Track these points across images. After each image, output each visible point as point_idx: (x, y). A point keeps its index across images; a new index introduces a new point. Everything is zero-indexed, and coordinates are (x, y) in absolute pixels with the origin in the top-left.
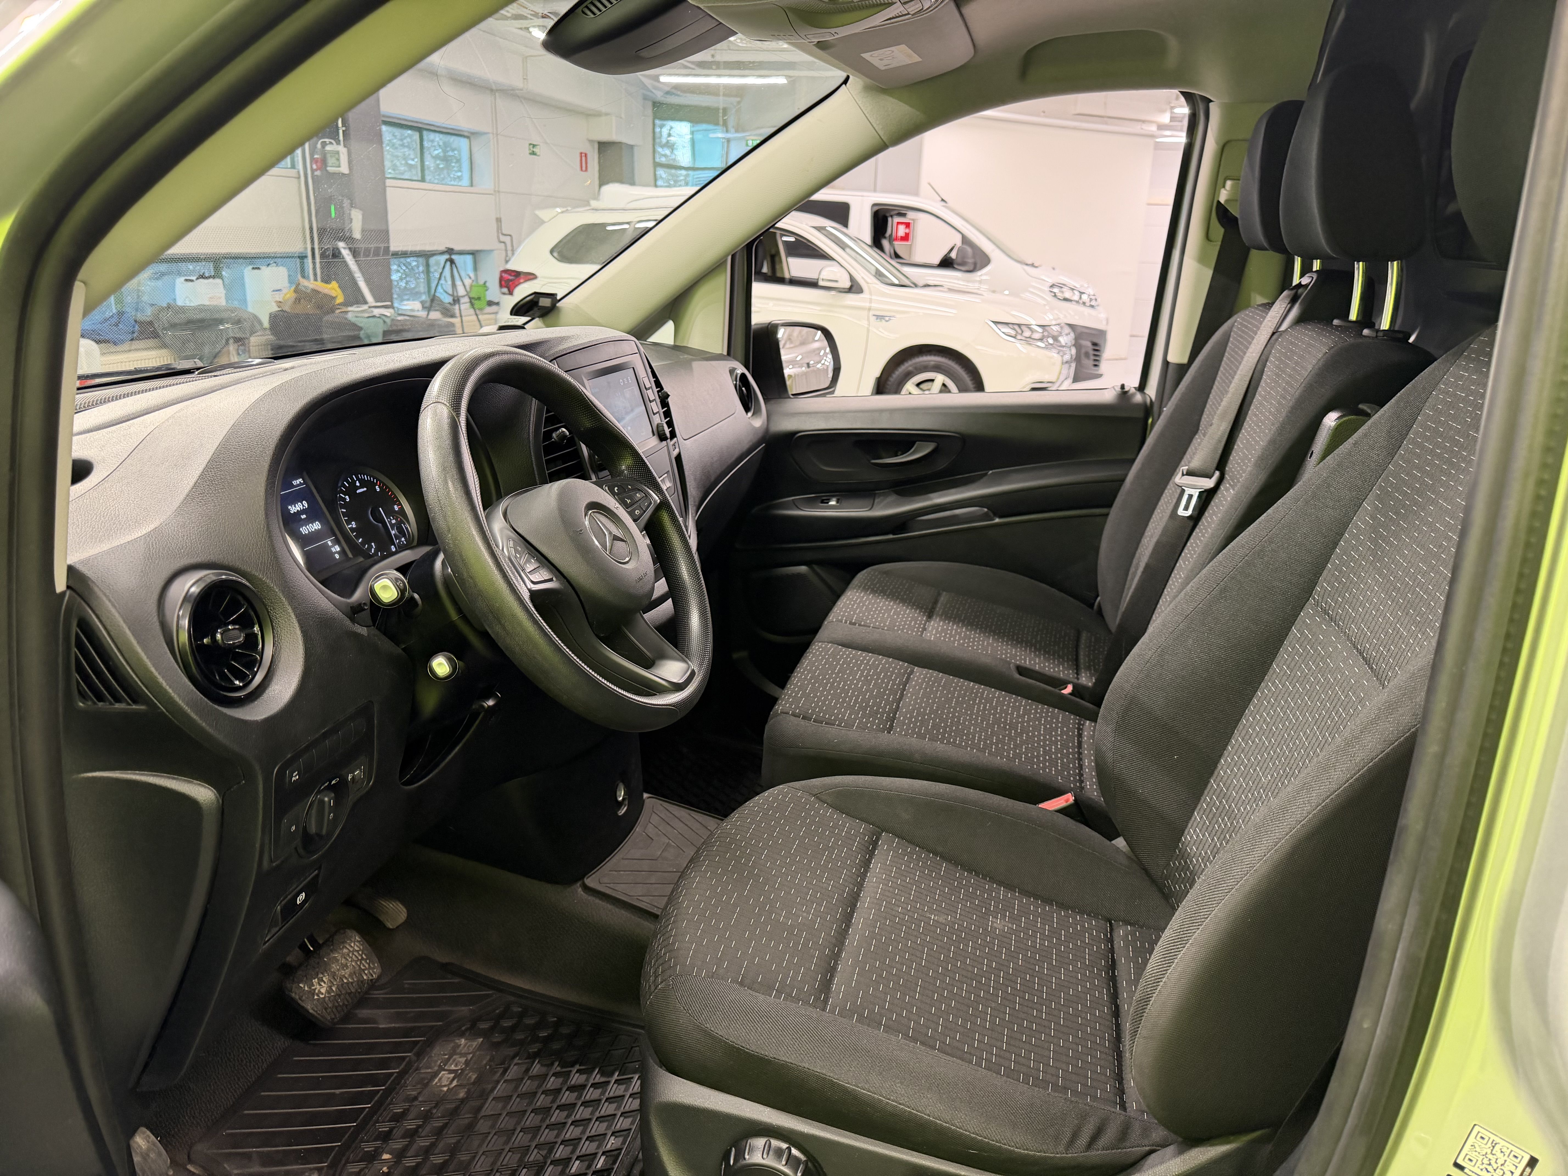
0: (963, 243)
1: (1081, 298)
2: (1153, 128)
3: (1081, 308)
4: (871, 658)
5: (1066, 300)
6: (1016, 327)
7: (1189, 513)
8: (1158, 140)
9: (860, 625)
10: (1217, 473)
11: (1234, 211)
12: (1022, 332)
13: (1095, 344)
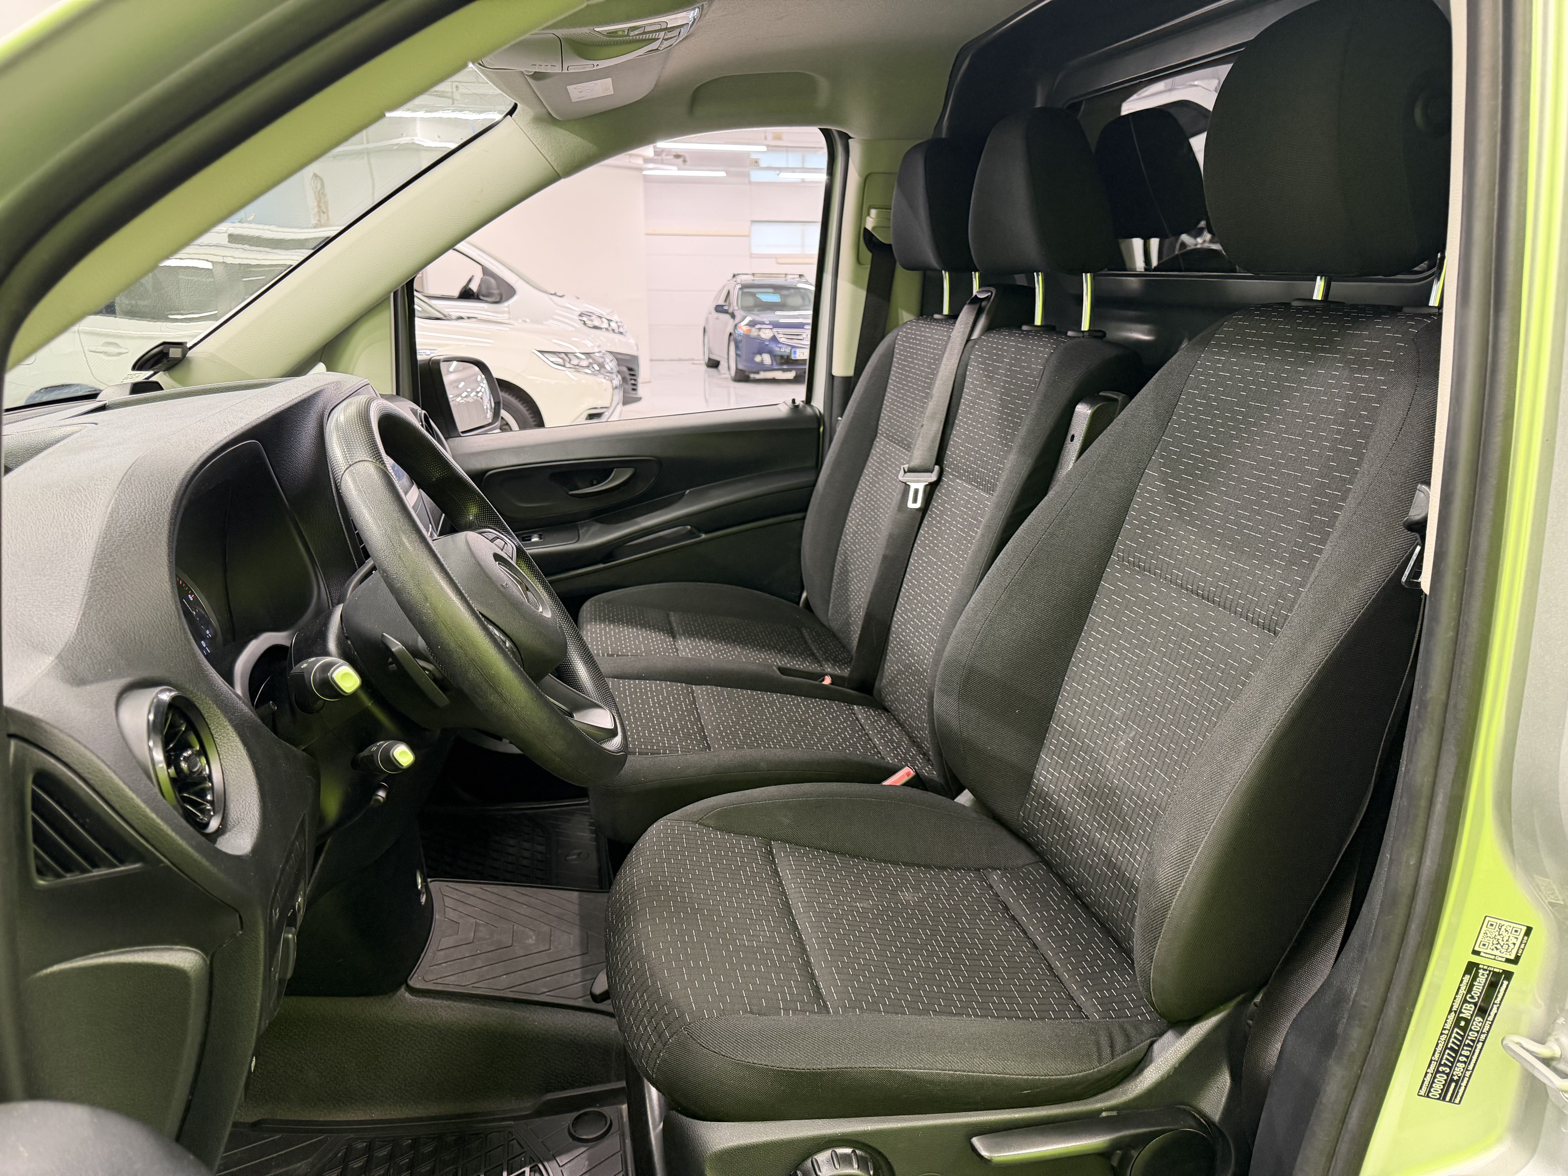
0: (484, 274)
1: (609, 325)
2: (640, 161)
3: (611, 335)
4: (653, 685)
5: (595, 327)
6: (563, 355)
7: (918, 505)
8: (645, 173)
9: (618, 655)
10: (937, 468)
11: (882, 237)
12: (570, 360)
13: (630, 369)
